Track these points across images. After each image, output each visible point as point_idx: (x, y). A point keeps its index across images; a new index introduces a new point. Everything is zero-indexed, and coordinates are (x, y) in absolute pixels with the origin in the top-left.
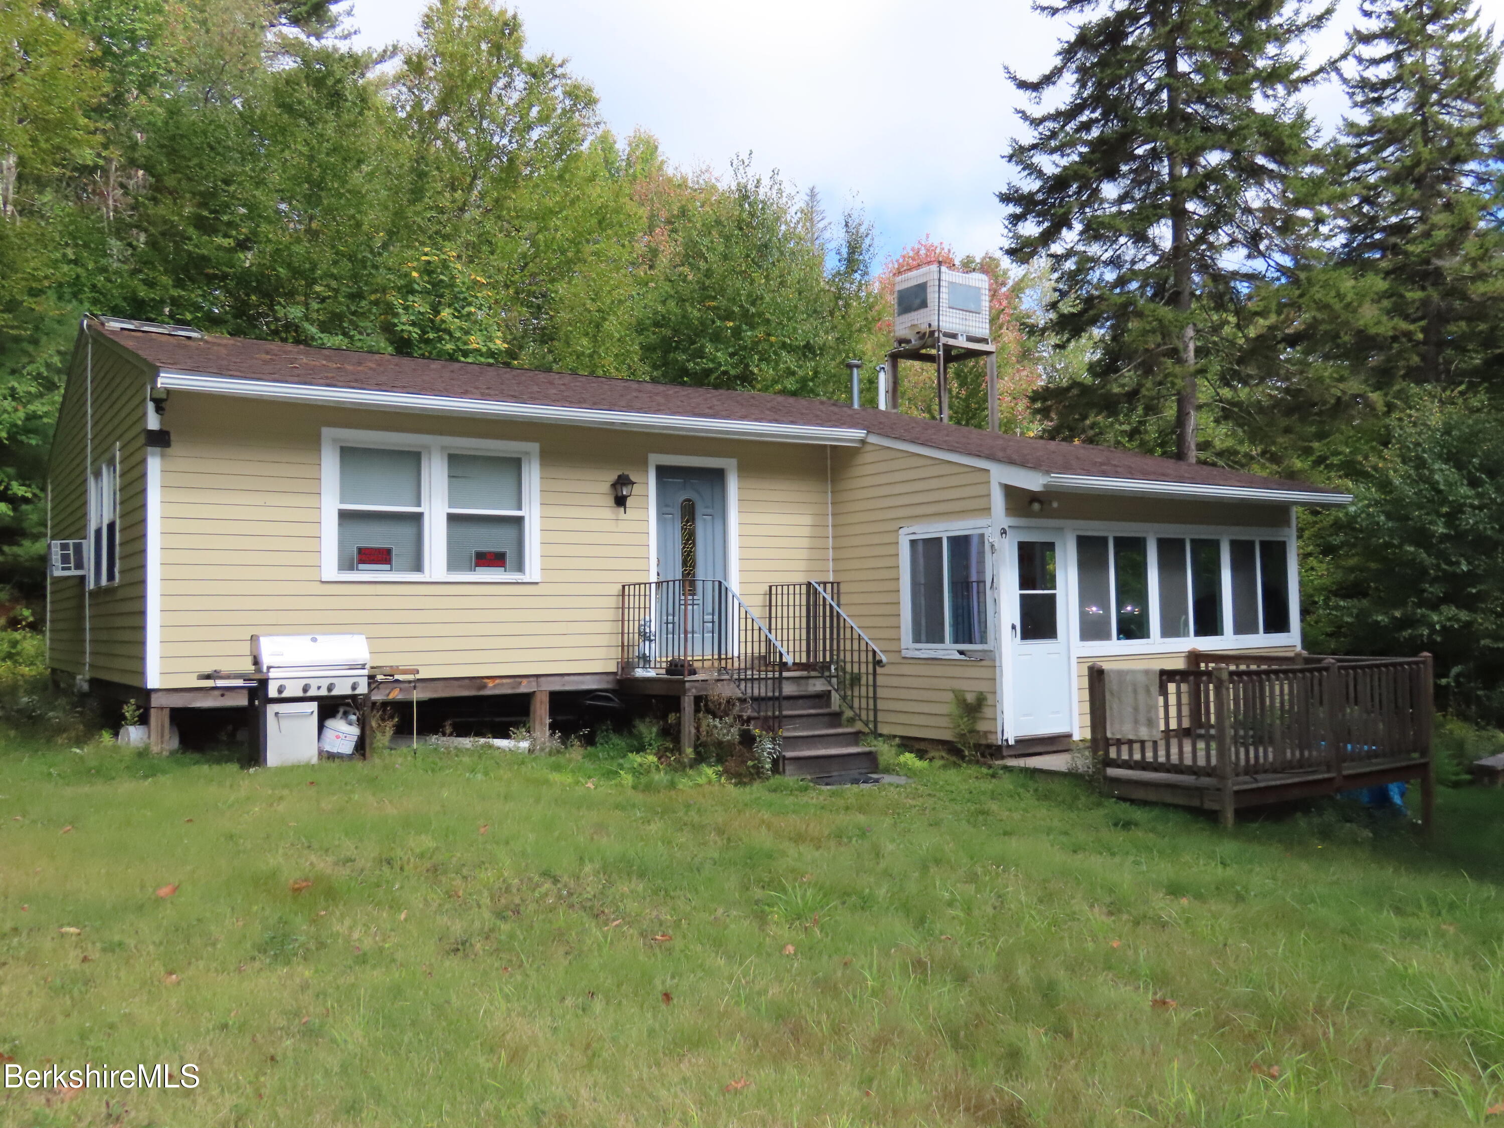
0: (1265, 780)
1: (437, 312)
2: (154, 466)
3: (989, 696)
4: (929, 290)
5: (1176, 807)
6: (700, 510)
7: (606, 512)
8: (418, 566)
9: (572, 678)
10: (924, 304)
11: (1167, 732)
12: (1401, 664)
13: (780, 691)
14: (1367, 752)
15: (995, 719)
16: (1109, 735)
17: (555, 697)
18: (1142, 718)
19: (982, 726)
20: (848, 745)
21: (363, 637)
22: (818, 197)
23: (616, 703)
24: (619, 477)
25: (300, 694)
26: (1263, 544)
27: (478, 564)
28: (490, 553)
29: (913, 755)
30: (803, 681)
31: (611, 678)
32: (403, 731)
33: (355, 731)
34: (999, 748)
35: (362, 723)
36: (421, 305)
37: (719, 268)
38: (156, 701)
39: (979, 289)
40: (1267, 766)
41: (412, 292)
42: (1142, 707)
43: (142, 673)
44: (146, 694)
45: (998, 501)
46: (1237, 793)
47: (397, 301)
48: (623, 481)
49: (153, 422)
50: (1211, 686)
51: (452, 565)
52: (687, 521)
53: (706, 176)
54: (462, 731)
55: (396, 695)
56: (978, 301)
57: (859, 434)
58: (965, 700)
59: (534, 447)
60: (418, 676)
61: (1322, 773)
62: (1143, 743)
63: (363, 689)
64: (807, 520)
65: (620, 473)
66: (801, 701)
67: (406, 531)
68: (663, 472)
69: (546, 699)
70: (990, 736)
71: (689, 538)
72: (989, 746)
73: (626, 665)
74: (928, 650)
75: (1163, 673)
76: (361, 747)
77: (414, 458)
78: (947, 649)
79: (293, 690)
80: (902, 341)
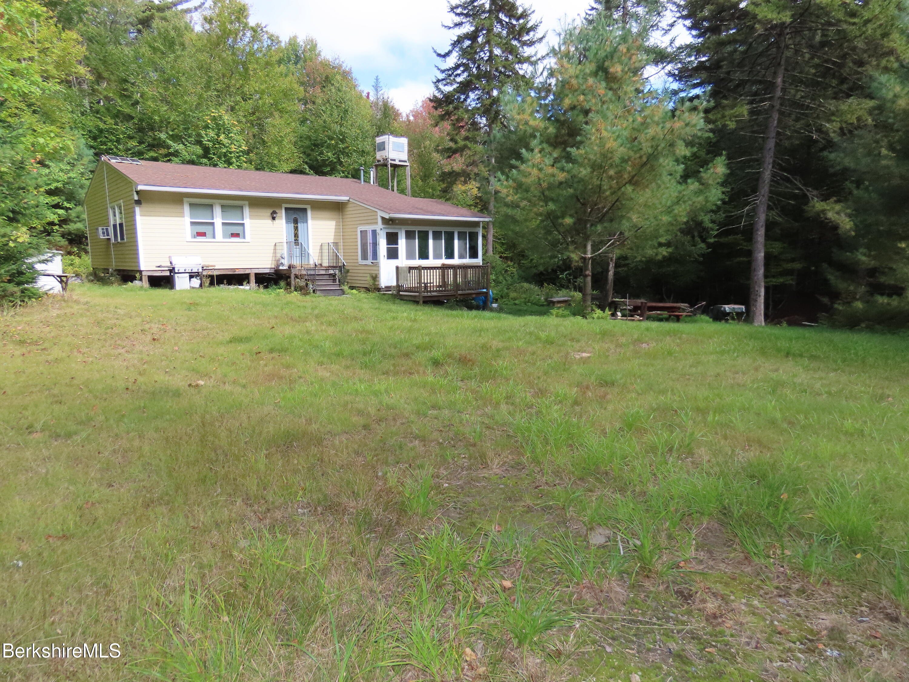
0: (432, 294)
1: (219, 137)
2: (137, 210)
3: (378, 275)
4: (386, 143)
5: (411, 301)
6: (299, 220)
7: (269, 221)
8: (214, 237)
9: (261, 269)
10: (384, 149)
15: (379, 281)
16: (399, 284)
17: (257, 275)
18: (405, 279)
19: (377, 283)
20: (337, 287)
21: (200, 257)
23: (275, 277)
25: (184, 271)
26: (470, 233)
27: (232, 237)
28: (235, 233)
29: (355, 290)
30: (328, 270)
31: (273, 269)
32: (212, 284)
33: (199, 282)
35: (201, 279)
36: (212, 134)
37: (328, 120)
38: (144, 273)
39: (404, 143)
40: (434, 291)
41: (209, 128)
42: (405, 276)
43: (139, 266)
44: (141, 272)
45: (380, 221)
46: (423, 297)
47: (203, 132)
48: (274, 212)
49: (136, 198)
51: (224, 236)
52: (296, 224)
53: (337, 61)
54: (229, 283)
55: (210, 273)
56: (403, 147)
57: (347, 198)
58: (372, 276)
59: (247, 203)
60: (216, 268)
62: (406, 286)
63: (200, 270)
64: (334, 223)
65: (273, 210)
66: (325, 275)
67: (211, 227)
68: (286, 209)
69: (254, 275)
70: (379, 286)
71: (296, 228)
72: (379, 289)
73: (277, 266)
74: (365, 262)
75: (410, 267)
76: (201, 285)
77: (211, 206)
78: (369, 262)
79: (182, 270)
80: (379, 161)
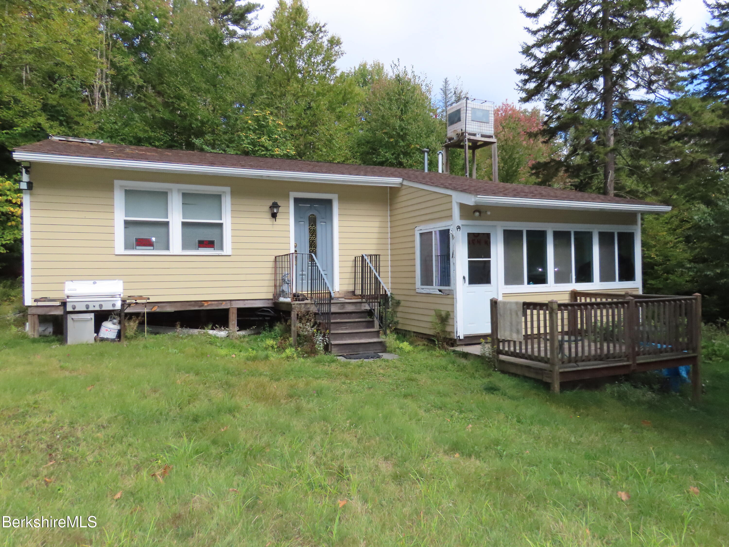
0: (582, 366)
1: (260, 138)
2: (27, 199)
3: (451, 313)
4: (462, 112)
5: (530, 378)
6: (319, 219)
7: (267, 220)
8: (167, 247)
9: (249, 301)
10: (459, 120)
11: (526, 337)
12: (680, 300)
13: (330, 310)
14: (665, 349)
15: (454, 325)
16: (499, 337)
18: (514, 329)
19: (448, 329)
20: (374, 337)
21: (122, 281)
22: (449, 83)
23: (272, 314)
24: (273, 203)
25: (84, 309)
26: (620, 234)
27: (200, 246)
28: (206, 241)
29: (408, 343)
30: (358, 304)
31: (270, 301)
33: (117, 327)
34: (455, 340)
35: (121, 323)
36: (253, 135)
38: (30, 311)
39: (488, 111)
40: (584, 358)
41: (249, 130)
42: (514, 323)
44: (28, 309)
45: (456, 212)
46: (561, 373)
48: (275, 205)
49: (26, 179)
50: (547, 312)
51: (185, 246)
52: (312, 225)
56: (488, 117)
57: (399, 180)
58: (441, 315)
59: (227, 189)
60: (148, 301)
61: (625, 361)
62: (515, 342)
63: (120, 306)
64: (377, 224)
65: (273, 201)
66: (353, 315)
67: (161, 230)
68: (297, 201)
69: (235, 312)
70: (452, 335)
71: (313, 233)
72: (451, 339)
73: (277, 295)
74: (427, 289)
75: (525, 304)
76: (119, 335)
77: (164, 195)
78: (434, 289)
79: (81, 307)
80: (450, 139)
